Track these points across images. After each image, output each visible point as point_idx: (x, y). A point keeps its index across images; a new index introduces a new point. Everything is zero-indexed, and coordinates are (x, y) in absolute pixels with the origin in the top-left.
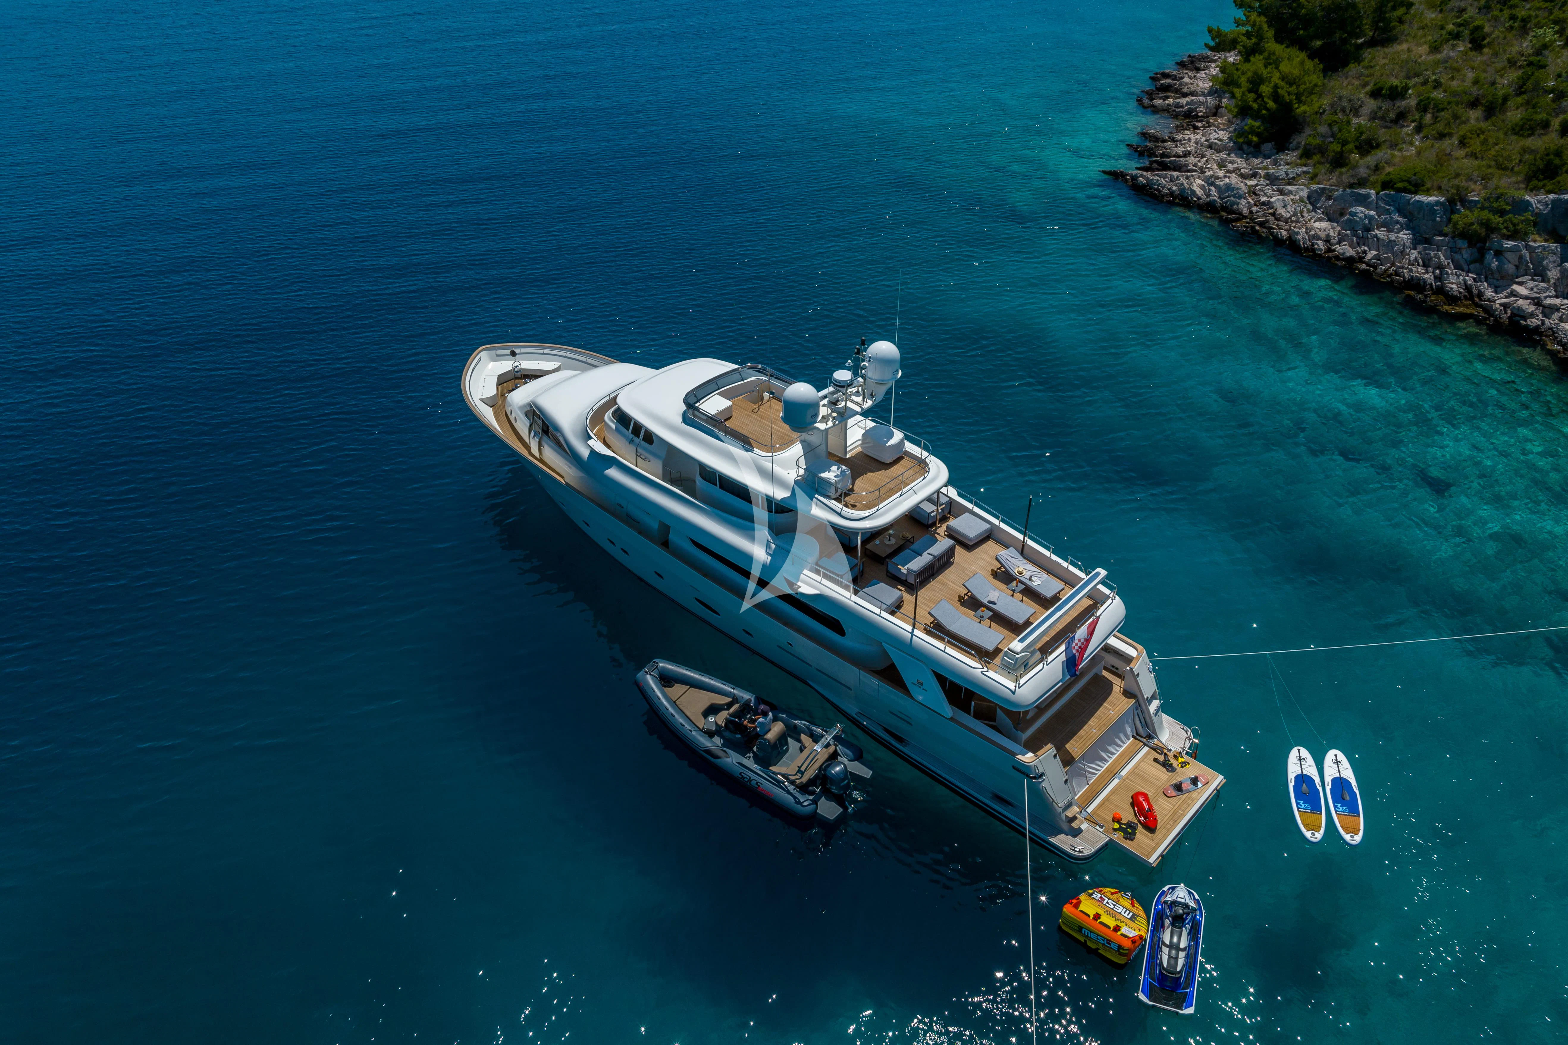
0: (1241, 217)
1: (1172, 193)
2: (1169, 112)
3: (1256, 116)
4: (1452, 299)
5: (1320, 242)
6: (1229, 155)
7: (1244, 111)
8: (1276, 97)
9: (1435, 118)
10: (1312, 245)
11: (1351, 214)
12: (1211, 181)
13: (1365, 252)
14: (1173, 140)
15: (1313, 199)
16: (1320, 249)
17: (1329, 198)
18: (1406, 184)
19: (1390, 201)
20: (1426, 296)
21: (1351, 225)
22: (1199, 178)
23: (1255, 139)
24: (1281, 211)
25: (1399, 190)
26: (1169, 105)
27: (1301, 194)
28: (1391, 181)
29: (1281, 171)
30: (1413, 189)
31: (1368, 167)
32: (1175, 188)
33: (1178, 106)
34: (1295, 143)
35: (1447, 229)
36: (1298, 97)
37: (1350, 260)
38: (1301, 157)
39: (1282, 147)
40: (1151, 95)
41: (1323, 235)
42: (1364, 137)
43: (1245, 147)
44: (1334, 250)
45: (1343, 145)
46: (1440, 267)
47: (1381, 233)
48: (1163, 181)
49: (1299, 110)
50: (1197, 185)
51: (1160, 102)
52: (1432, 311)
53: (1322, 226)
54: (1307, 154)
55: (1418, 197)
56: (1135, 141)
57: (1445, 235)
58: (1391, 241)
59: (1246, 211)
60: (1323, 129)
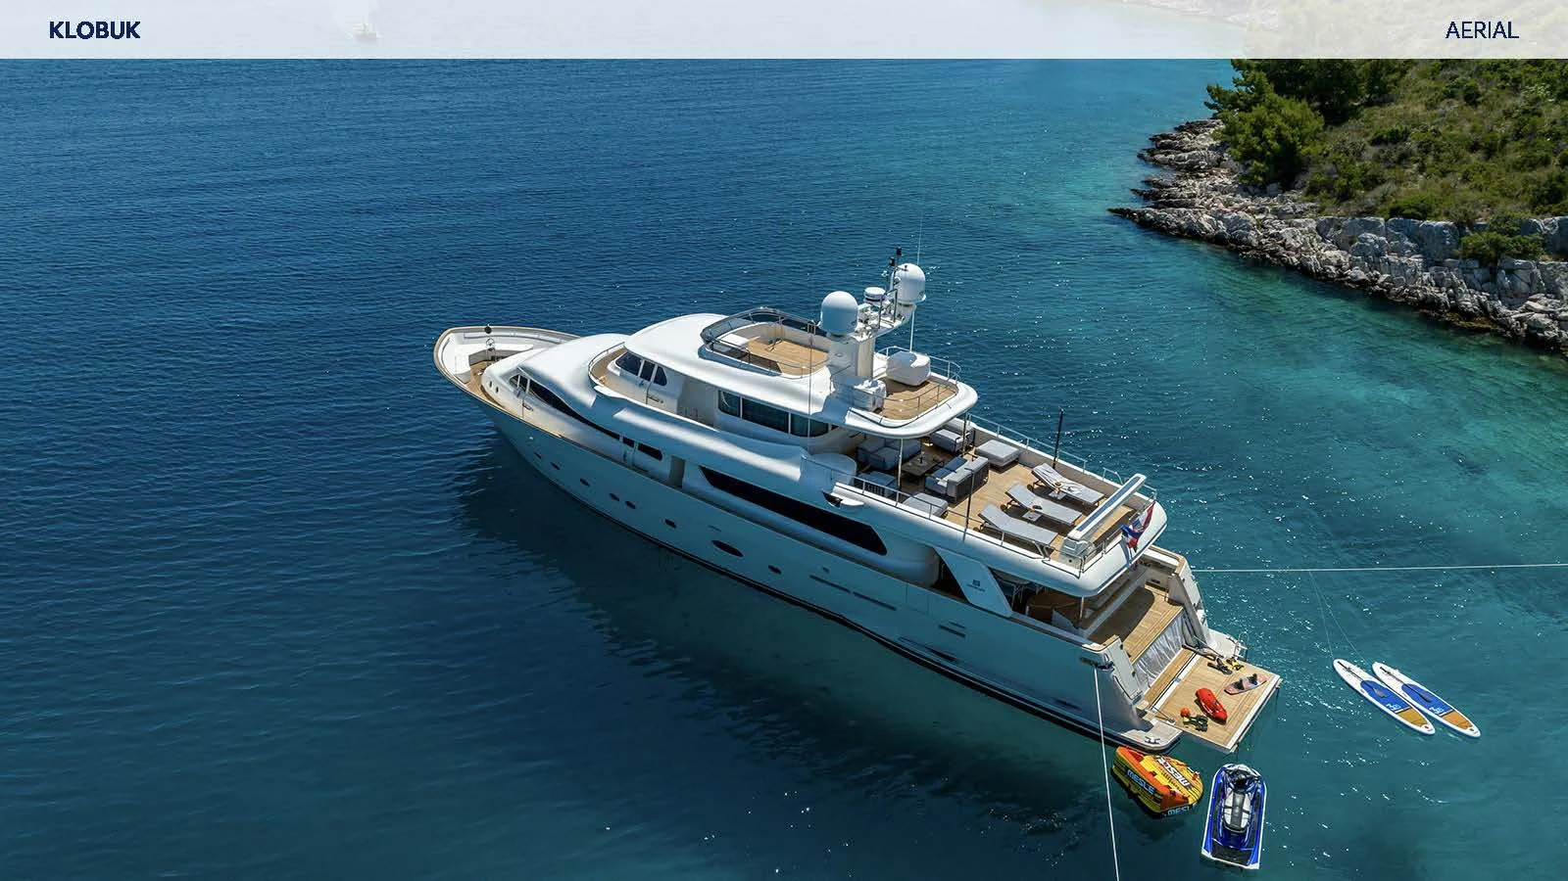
0: (1249, 246)
1: (1179, 227)
2: (1170, 165)
3: (1261, 157)
4: (1468, 316)
5: (1331, 267)
6: (1234, 196)
7: (1248, 155)
8: (1279, 138)
9: (1437, 159)
10: (1324, 270)
11: (1360, 240)
12: (1218, 216)
13: (1377, 276)
14: (1177, 185)
15: (1321, 231)
16: (1332, 273)
17: (1338, 228)
18: (1413, 210)
19: (1398, 227)
20: (1441, 313)
21: (1362, 251)
22: (1206, 213)
23: (1260, 179)
24: (1291, 242)
25: (1407, 216)
26: (1170, 159)
27: (1310, 225)
28: (1399, 208)
29: (1289, 207)
30: (1420, 214)
31: (1376, 198)
32: (1182, 222)
33: (1180, 159)
34: (1300, 182)
35: (1457, 252)
36: (1302, 138)
37: (1362, 283)
38: (1307, 194)
39: (1287, 185)
40: (1151, 152)
41: (1334, 261)
42: (1369, 173)
43: (1251, 189)
44: (1346, 275)
45: (1349, 180)
46: (1453, 286)
47: (1393, 258)
48: (1170, 216)
49: (1305, 150)
50: (1205, 219)
51: (1162, 156)
52: (1448, 325)
53: (1334, 254)
54: (1313, 191)
55: (1427, 222)
56: (1140, 187)
57: (1457, 258)
58: (1402, 264)
59: (1255, 243)
60: (1328, 167)
